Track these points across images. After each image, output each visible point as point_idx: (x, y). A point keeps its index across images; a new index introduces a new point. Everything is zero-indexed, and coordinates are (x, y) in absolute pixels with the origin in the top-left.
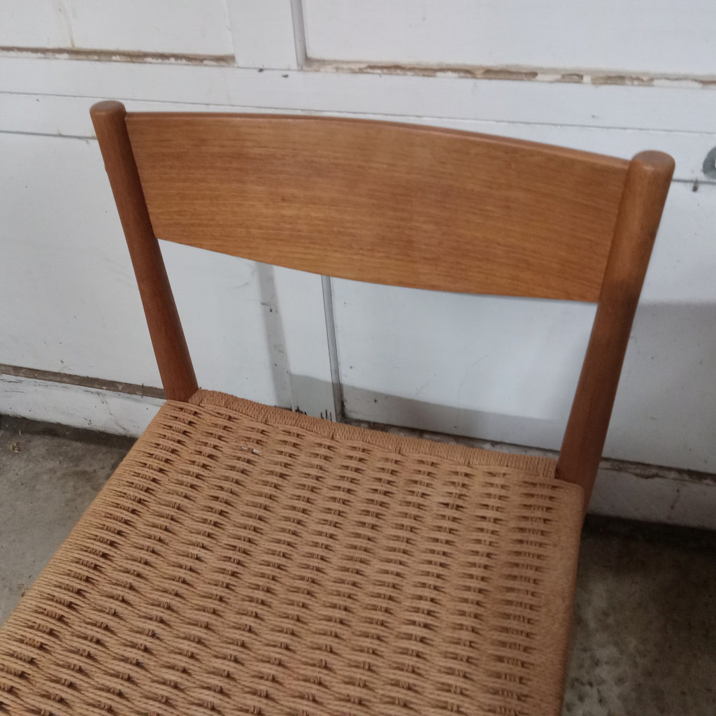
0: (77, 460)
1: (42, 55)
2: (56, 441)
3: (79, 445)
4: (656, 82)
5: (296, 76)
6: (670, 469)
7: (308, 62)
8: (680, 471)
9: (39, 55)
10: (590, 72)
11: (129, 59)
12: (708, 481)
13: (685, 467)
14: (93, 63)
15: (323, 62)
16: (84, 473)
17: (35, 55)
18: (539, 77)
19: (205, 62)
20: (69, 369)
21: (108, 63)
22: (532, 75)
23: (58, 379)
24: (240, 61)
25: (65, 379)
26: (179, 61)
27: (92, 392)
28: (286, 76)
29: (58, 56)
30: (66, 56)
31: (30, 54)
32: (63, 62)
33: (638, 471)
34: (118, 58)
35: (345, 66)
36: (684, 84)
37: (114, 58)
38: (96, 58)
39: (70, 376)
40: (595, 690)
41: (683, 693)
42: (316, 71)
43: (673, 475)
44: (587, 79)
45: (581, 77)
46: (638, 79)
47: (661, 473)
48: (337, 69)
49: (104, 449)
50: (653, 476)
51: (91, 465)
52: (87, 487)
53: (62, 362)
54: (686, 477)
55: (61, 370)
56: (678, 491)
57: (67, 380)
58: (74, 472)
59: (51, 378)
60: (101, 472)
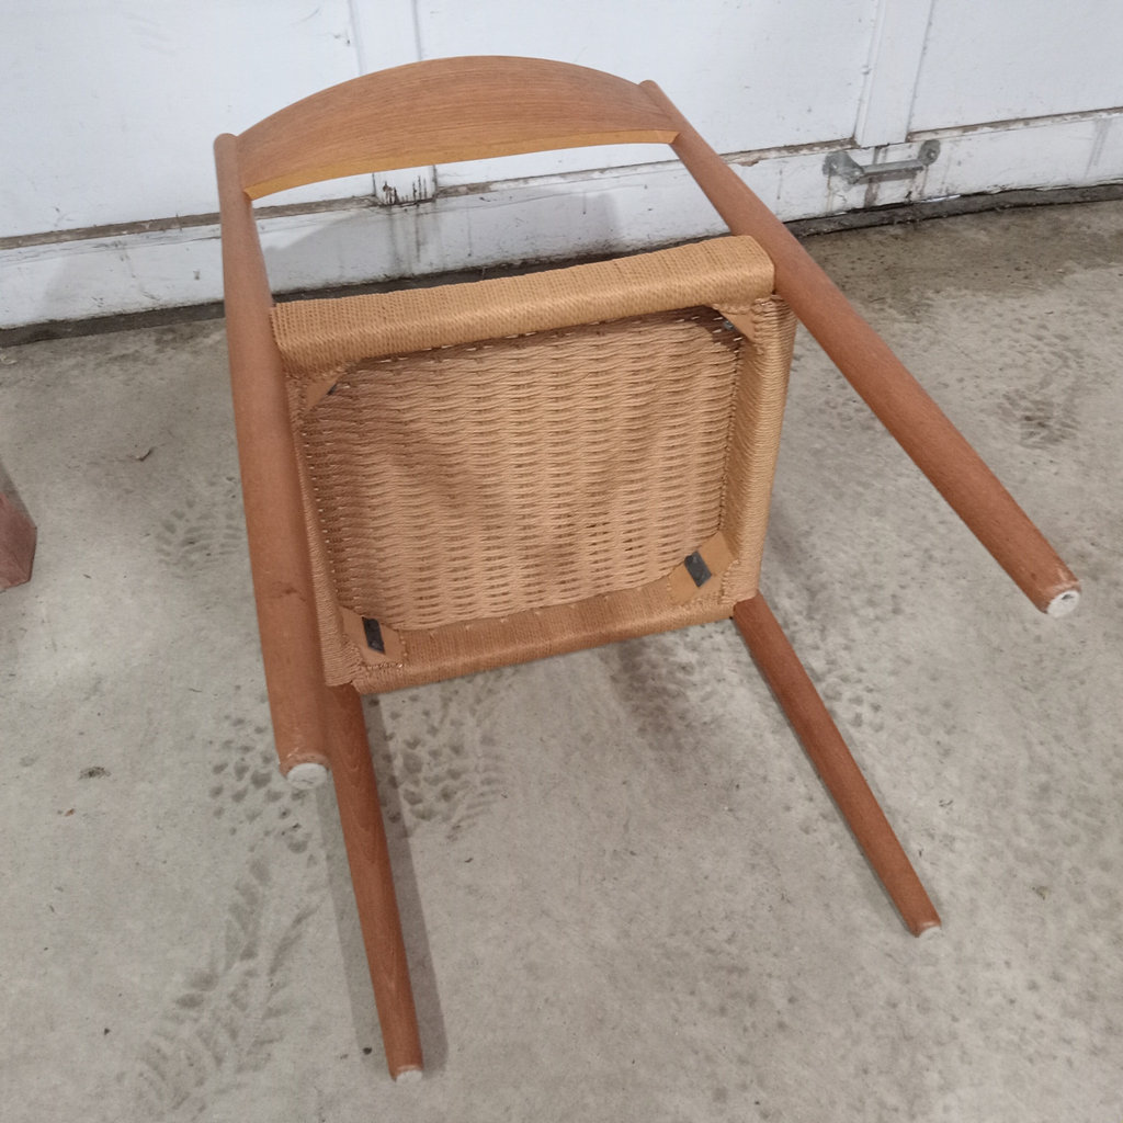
0: (106, 349)
2: (57, 343)
3: (92, 338)
6: (769, 150)
8: (779, 149)
12: (805, 151)
13: (782, 144)
16: (124, 357)
20: (69, 219)
23: (54, 239)
25: (64, 237)
27: (106, 246)
33: (743, 159)
39: (69, 232)
43: (774, 154)
47: (763, 155)
49: (132, 332)
50: (757, 160)
51: (127, 349)
52: (140, 365)
53: (57, 210)
54: (785, 153)
55: (56, 225)
56: (781, 172)
57: (68, 237)
58: (110, 359)
59: (43, 240)
60: (145, 351)
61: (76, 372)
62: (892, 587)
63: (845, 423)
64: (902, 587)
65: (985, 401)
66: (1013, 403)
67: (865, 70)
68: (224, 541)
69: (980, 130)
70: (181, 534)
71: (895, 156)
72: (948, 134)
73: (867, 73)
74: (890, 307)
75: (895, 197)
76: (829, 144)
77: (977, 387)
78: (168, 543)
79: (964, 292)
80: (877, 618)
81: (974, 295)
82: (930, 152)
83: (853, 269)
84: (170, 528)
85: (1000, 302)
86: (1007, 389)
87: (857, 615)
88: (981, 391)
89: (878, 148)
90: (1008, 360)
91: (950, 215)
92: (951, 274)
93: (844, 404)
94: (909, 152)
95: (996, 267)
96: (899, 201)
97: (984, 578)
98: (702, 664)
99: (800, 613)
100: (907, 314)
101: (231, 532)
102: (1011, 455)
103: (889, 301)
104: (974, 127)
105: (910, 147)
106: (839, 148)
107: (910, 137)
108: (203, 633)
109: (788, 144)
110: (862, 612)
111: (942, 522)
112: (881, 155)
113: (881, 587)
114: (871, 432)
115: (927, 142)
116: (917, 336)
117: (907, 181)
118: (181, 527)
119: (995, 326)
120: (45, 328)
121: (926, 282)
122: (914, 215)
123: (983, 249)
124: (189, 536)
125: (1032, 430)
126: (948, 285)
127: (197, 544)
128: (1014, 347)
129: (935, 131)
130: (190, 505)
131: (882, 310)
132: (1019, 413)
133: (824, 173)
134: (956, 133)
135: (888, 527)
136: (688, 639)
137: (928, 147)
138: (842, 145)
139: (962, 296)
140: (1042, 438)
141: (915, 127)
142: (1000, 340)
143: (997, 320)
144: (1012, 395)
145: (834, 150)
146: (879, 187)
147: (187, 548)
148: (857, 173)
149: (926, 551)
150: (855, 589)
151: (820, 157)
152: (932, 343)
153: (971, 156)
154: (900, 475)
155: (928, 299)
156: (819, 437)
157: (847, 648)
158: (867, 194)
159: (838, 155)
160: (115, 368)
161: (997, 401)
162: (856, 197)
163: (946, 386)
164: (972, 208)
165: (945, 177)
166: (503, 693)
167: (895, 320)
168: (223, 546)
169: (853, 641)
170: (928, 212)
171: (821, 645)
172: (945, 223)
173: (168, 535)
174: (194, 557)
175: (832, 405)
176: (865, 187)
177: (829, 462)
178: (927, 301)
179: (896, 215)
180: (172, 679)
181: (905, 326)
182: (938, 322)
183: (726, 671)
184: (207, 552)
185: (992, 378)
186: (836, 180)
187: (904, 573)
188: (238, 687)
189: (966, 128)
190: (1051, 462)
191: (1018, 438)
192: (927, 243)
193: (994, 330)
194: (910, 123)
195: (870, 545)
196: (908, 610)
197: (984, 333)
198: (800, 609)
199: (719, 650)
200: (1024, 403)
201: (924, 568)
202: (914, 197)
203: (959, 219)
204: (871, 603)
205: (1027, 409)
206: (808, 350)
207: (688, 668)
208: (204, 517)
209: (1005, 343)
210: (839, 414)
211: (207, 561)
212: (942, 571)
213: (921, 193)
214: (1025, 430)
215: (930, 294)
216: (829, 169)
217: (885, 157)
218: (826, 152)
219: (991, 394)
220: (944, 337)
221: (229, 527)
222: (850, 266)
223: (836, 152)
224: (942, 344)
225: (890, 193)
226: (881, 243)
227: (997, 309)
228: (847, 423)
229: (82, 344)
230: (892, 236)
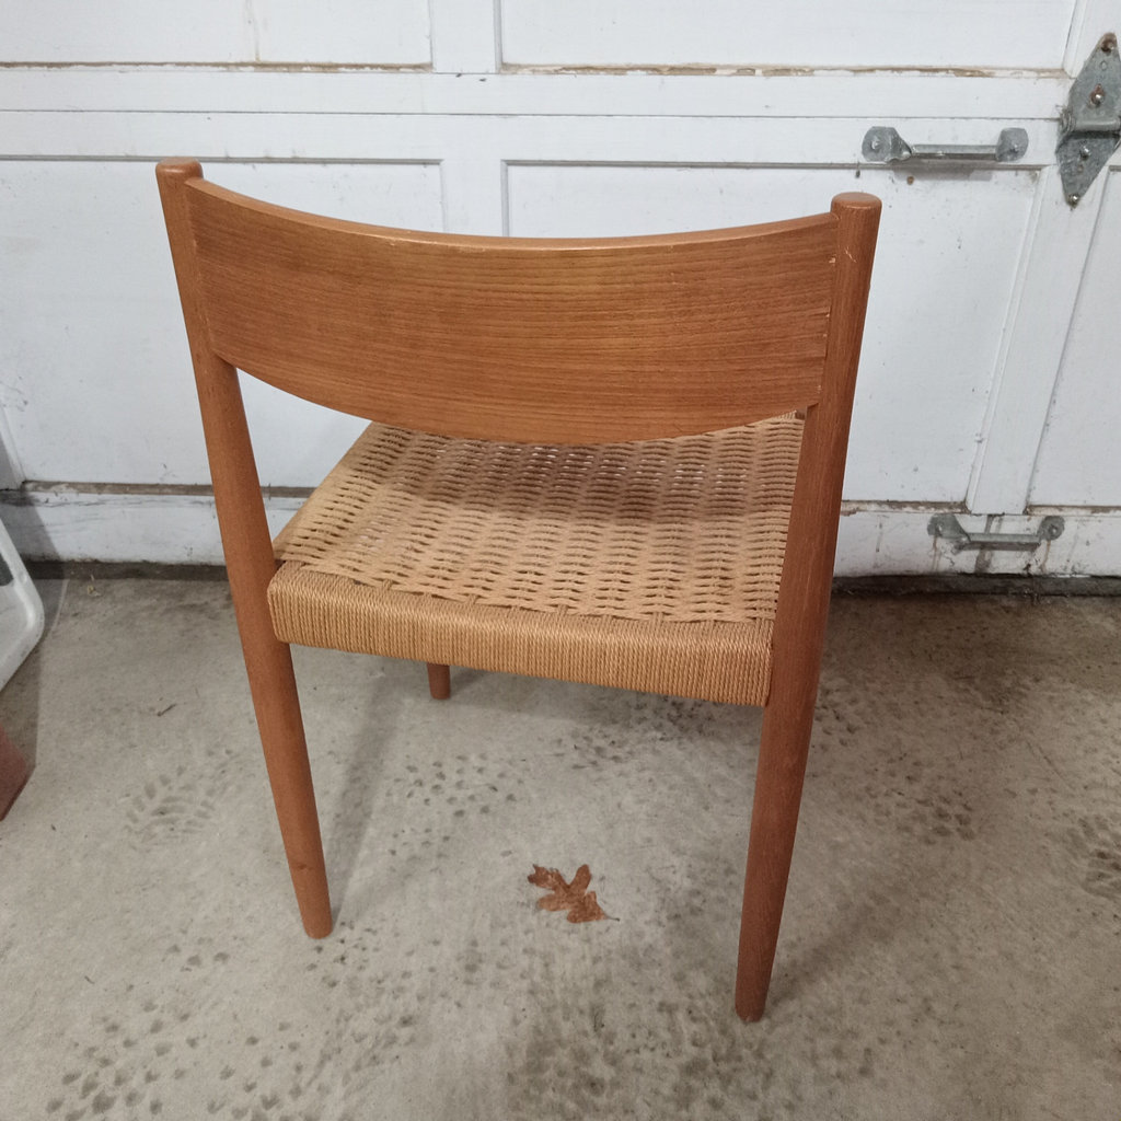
0: (181, 596)
1: (224, 69)
2: (143, 582)
3: (175, 583)
4: (815, 72)
5: (493, 80)
6: (869, 502)
7: (505, 67)
8: (880, 503)
9: (221, 68)
10: (759, 67)
11: (321, 69)
12: (908, 509)
13: (884, 498)
14: (282, 74)
15: (519, 67)
16: (192, 607)
17: (216, 69)
18: (718, 72)
19: (402, 70)
20: (174, 476)
21: (298, 74)
22: (711, 70)
23: (157, 491)
24: (438, 67)
25: (166, 490)
26: (374, 70)
27: (202, 503)
28: (483, 80)
29: (242, 69)
30: (251, 68)
31: (209, 68)
32: (249, 75)
34: (309, 69)
35: (541, 69)
36: (839, 72)
37: (305, 69)
38: (285, 69)
39: (173, 487)
40: (830, 712)
41: (916, 703)
42: (514, 74)
43: (874, 507)
44: (758, 72)
45: (754, 71)
46: (800, 70)
47: (862, 507)
48: (534, 71)
49: (211, 583)
50: (854, 512)
51: (199, 599)
52: (203, 618)
53: (165, 466)
54: (886, 508)
55: (161, 479)
56: (881, 526)
57: (170, 491)
58: (181, 607)
59: (148, 490)
60: (215, 603)
61: (144, 614)
62: (869, 1037)
63: (878, 818)
64: (882, 1041)
65: (1056, 823)
66: (1089, 832)
67: (978, 438)
68: (192, 817)
69: (1112, 513)
70: (157, 803)
71: (1010, 528)
72: (1074, 512)
73: (980, 442)
74: (977, 689)
75: (1011, 567)
76: (936, 505)
77: (1050, 803)
78: (142, 808)
79: (1069, 685)
80: (839, 1076)
81: (1079, 692)
82: (1052, 528)
83: (948, 638)
84: (151, 793)
85: (1109, 705)
86: (1086, 813)
87: (815, 1065)
88: (1053, 809)
89: (991, 516)
90: (1098, 778)
91: (1074, 595)
92: (1060, 662)
93: (886, 795)
94: (1027, 524)
95: (1115, 663)
96: (1016, 572)
97: (987, 1052)
98: (616, 1084)
99: (750, 1046)
100: (993, 700)
101: (203, 809)
102: (1068, 897)
103: (977, 681)
104: (1106, 509)
105: (1029, 520)
106: (947, 510)
107: (1029, 510)
108: (127, 916)
109: (891, 499)
110: (824, 1063)
111: (957, 967)
112: (994, 524)
113: (855, 1034)
114: (906, 834)
115: (1048, 518)
116: (997, 728)
117: (1025, 553)
118: (162, 792)
119: (1093, 733)
120: (137, 567)
121: (1025, 666)
122: (1032, 588)
123: (1105, 639)
124: (165, 805)
125: (1101, 870)
126: (1051, 674)
127: (167, 816)
128: (1110, 762)
129: (1060, 507)
130: (181, 771)
131: (967, 690)
132: (1092, 847)
133: (929, 534)
134: (1083, 512)
135: (889, 958)
136: (611, 1048)
137: (1049, 523)
138: (950, 508)
139: (1065, 690)
140: (1112, 884)
141: (1035, 500)
142: (1096, 750)
143: (1099, 727)
144: (1091, 822)
145: (941, 512)
146: (992, 555)
147: (156, 818)
148: (964, 539)
149: (926, 1000)
150: (825, 1030)
151: (926, 516)
152: (1011, 740)
153: (1102, 538)
154: (924, 895)
155: (1024, 686)
156: (846, 828)
157: (790, 1107)
158: (978, 559)
159: (946, 518)
160: (180, 616)
161: (1071, 826)
162: (966, 561)
163: (1014, 795)
164: (1101, 591)
165: (1070, 555)
166: (386, 1066)
167: (977, 705)
168: (189, 823)
169: (800, 1098)
170: (1049, 587)
171: (761, 1096)
172: (1070, 603)
173: (145, 799)
174: (157, 829)
175: (873, 793)
176: (976, 553)
177: (847, 861)
178: (1023, 690)
179: (1013, 586)
180: (74, 960)
181: (987, 714)
182: (1026, 717)
183: (638, 1100)
184: (172, 826)
185: (1073, 796)
186: (941, 542)
187: (890, 1023)
188: (131, 987)
189: (1095, 509)
190: (1115, 916)
191: (1082, 877)
192: (1043, 623)
193: (1092, 737)
194: (1029, 496)
195: (861, 976)
196: (880, 1074)
197: (1078, 738)
198: (752, 1040)
199: (640, 1070)
200: (1102, 835)
201: (916, 1021)
202: (1034, 570)
203: (1087, 600)
204: (838, 1053)
205: (1104, 843)
206: (868, 723)
207: (599, 1086)
208: (188, 787)
209: (1101, 756)
210: (878, 805)
211: (168, 837)
212: (936, 1031)
213: (1041, 568)
214: (1093, 869)
215: (1027, 681)
216: (934, 529)
217: (999, 527)
218: (932, 513)
219: (1066, 815)
220: (1029, 735)
221: (204, 804)
222: (945, 633)
223: (945, 514)
224: (1024, 744)
225: (1006, 563)
226: (988, 613)
227: (1101, 714)
228: (884, 818)
229: (164, 587)
230: (1004, 607)
